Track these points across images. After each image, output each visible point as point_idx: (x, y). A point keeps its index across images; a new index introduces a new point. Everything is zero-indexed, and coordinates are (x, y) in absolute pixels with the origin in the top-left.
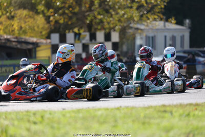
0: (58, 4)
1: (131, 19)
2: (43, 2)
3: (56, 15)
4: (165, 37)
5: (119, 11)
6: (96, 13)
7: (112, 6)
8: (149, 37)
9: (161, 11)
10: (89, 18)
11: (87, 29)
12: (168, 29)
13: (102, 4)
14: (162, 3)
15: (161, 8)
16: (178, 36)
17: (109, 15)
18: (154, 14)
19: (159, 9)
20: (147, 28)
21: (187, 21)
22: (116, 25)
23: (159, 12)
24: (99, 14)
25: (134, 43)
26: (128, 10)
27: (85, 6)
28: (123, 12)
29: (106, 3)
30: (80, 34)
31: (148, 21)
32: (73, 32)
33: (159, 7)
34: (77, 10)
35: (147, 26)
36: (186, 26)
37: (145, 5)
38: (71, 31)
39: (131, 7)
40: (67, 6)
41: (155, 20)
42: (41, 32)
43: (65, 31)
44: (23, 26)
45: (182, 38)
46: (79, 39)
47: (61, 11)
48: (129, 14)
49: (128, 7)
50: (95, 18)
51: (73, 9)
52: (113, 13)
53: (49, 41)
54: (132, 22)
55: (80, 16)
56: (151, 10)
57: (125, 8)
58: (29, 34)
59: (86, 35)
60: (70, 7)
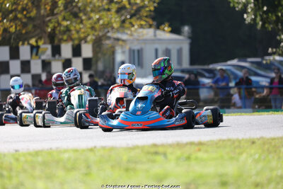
0: (8, 5)
1: (108, 25)
3: (5, 21)
5: (92, 15)
6: (60, 18)
7: (82, 8)
8: (134, 51)
9: (150, 15)
10: (51, 25)
11: (47, 40)
12: (160, 40)
13: (69, 5)
14: (151, 3)
15: (150, 11)
16: (174, 49)
17: (79, 21)
18: (140, 18)
19: (147, 11)
20: (131, 38)
21: (186, 29)
22: (88, 35)
23: (146, 17)
24: (64, 19)
25: (114, 59)
26: (104, 13)
27: (46, 9)
28: (97, 16)
29: (74, 4)
30: (38, 47)
31: (133, 29)
32: (29, 44)
33: (147, 9)
34: (33, 13)
35: (131, 35)
36: (184, 36)
37: (128, 6)
38: (26, 43)
39: (109, 10)
40: (20, 8)
41: (141, 26)
43: (18, 43)
45: (180, 51)
46: (37, 54)
47: (11, 16)
48: (106, 19)
49: (104, 10)
50: (59, 24)
51: (28, 13)
52: (84, 18)
54: (110, 29)
55: (37, 22)
56: (136, 13)
57: (100, 11)
59: (47, 49)
60: (24, 9)
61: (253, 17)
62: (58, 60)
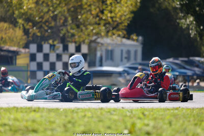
0: (37, 18)
1: (98, 34)
2: (24, 17)
3: (35, 28)
4: (122, 51)
5: (89, 27)
6: (69, 28)
7: (83, 23)
8: (108, 51)
9: (125, 29)
10: (63, 32)
13: (75, 20)
14: (126, 21)
15: (125, 26)
16: (132, 50)
17: (80, 30)
18: (118, 30)
20: (112, 42)
21: (141, 38)
22: (86, 39)
23: (122, 29)
24: (72, 28)
25: (95, 55)
26: (96, 26)
27: (59, 22)
28: (92, 28)
29: (78, 20)
30: (54, 46)
31: (114, 37)
32: (48, 43)
33: (123, 25)
34: (53, 24)
35: (113, 40)
36: (139, 42)
37: (111, 22)
38: (46, 42)
39: (99, 24)
40: (44, 20)
41: (119, 36)
42: (19, 43)
43: (42, 42)
44: (4, 36)
45: (136, 52)
46: (54, 50)
47: (38, 26)
49: (97, 24)
50: (68, 32)
51: (49, 24)
52: (84, 28)
53: (27, 50)
54: (99, 36)
55: (55, 30)
57: (94, 24)
58: (9, 44)
59: (59, 47)
60: (46, 21)
61: (195, 32)
62: (67, 54)
